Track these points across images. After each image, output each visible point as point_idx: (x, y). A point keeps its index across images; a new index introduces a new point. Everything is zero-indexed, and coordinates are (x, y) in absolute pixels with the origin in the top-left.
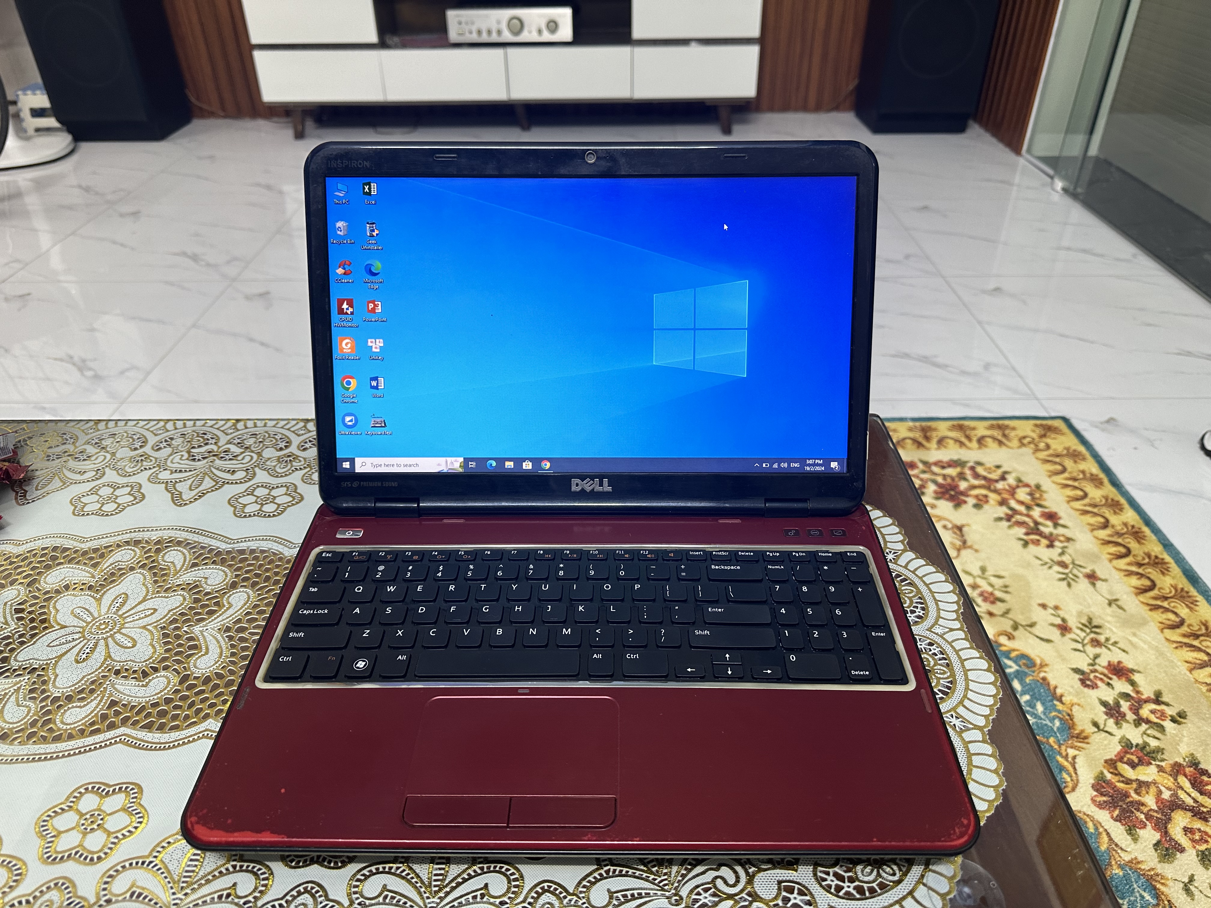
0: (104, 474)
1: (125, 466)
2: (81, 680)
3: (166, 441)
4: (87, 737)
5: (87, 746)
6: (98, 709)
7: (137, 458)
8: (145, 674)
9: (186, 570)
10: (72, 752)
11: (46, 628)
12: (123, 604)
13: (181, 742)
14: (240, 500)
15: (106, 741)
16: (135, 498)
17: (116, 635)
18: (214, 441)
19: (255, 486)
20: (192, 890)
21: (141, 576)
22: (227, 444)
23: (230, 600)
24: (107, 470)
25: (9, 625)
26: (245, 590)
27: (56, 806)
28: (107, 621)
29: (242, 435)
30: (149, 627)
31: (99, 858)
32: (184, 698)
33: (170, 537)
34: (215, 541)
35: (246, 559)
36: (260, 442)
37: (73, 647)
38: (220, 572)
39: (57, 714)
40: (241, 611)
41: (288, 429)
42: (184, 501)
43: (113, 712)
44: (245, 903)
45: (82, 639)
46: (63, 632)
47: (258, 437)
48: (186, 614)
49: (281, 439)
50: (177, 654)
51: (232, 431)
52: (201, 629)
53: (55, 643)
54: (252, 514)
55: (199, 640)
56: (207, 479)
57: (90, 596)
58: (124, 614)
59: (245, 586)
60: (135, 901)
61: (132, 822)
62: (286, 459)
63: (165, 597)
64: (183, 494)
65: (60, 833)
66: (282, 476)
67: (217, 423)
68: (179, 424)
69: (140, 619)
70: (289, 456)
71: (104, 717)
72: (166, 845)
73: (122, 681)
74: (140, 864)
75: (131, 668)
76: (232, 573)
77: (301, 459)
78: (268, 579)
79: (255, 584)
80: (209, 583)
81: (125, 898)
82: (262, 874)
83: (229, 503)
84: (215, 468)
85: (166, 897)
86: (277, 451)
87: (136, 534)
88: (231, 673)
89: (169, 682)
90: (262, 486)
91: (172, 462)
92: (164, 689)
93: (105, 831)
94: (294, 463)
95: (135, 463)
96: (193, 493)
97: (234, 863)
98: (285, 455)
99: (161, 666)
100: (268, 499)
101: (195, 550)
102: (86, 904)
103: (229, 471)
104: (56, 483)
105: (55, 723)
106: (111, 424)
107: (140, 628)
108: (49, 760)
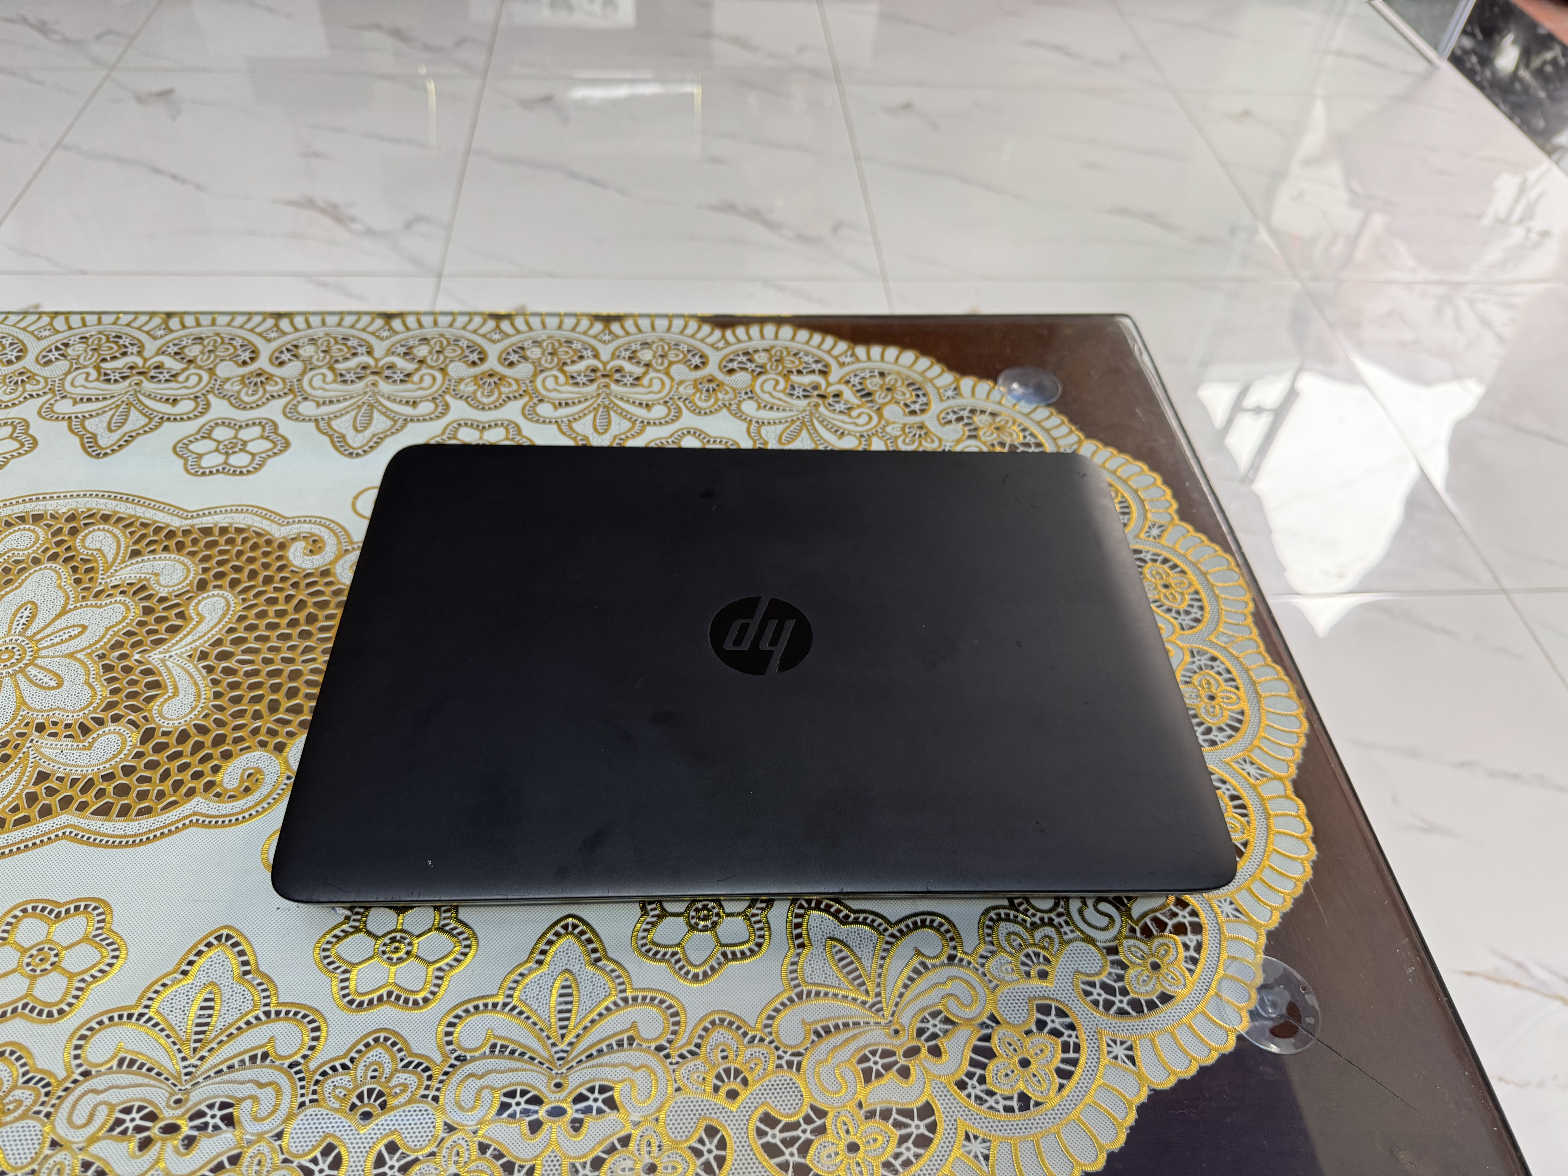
3: (57, 349)
4: (10, 831)
5: (13, 844)
6: (20, 787)
7: (15, 379)
8: (85, 730)
9: (123, 561)
12: (32, 618)
13: (158, 833)
14: (191, 447)
15: (42, 835)
16: (22, 445)
17: (28, 669)
18: (135, 349)
19: (212, 424)
20: (209, 1051)
21: (52, 573)
22: (157, 354)
23: (200, 608)
26: (221, 592)
28: (10, 647)
29: (180, 339)
30: (79, 656)
31: (61, 1012)
32: (152, 765)
33: (89, 510)
34: (161, 514)
35: (214, 543)
36: (210, 351)
38: (177, 565)
40: (220, 626)
41: (252, 330)
42: (102, 448)
43: (44, 791)
44: (291, 1066)
47: (206, 342)
48: (134, 634)
49: (242, 346)
50: (131, 696)
51: (162, 332)
52: (162, 656)
54: (214, 470)
55: (161, 675)
56: (134, 414)
58: (35, 634)
59: (219, 587)
60: (125, 1072)
61: (102, 957)
62: (255, 380)
63: (96, 606)
64: (99, 437)
66: (251, 408)
67: (135, 319)
68: (75, 321)
69: (62, 641)
70: (259, 375)
71: (32, 798)
72: (160, 989)
73: (51, 740)
74: (125, 1019)
75: (62, 721)
76: (197, 566)
77: (278, 380)
78: (253, 575)
79: (234, 583)
80: (163, 582)
81: (111, 1068)
82: (310, 1022)
83: (175, 452)
84: (144, 394)
85: (172, 1064)
86: (239, 366)
87: (34, 504)
88: (220, 723)
89: (124, 742)
90: (223, 423)
91: (72, 384)
92: (120, 753)
93: (65, 972)
94: (268, 387)
95: (12, 386)
96: (116, 436)
97: (267, 1008)
98: (251, 373)
99: (107, 716)
100: (235, 445)
101: (133, 529)
102: (52, 1080)
103: (167, 400)
107: (65, 656)
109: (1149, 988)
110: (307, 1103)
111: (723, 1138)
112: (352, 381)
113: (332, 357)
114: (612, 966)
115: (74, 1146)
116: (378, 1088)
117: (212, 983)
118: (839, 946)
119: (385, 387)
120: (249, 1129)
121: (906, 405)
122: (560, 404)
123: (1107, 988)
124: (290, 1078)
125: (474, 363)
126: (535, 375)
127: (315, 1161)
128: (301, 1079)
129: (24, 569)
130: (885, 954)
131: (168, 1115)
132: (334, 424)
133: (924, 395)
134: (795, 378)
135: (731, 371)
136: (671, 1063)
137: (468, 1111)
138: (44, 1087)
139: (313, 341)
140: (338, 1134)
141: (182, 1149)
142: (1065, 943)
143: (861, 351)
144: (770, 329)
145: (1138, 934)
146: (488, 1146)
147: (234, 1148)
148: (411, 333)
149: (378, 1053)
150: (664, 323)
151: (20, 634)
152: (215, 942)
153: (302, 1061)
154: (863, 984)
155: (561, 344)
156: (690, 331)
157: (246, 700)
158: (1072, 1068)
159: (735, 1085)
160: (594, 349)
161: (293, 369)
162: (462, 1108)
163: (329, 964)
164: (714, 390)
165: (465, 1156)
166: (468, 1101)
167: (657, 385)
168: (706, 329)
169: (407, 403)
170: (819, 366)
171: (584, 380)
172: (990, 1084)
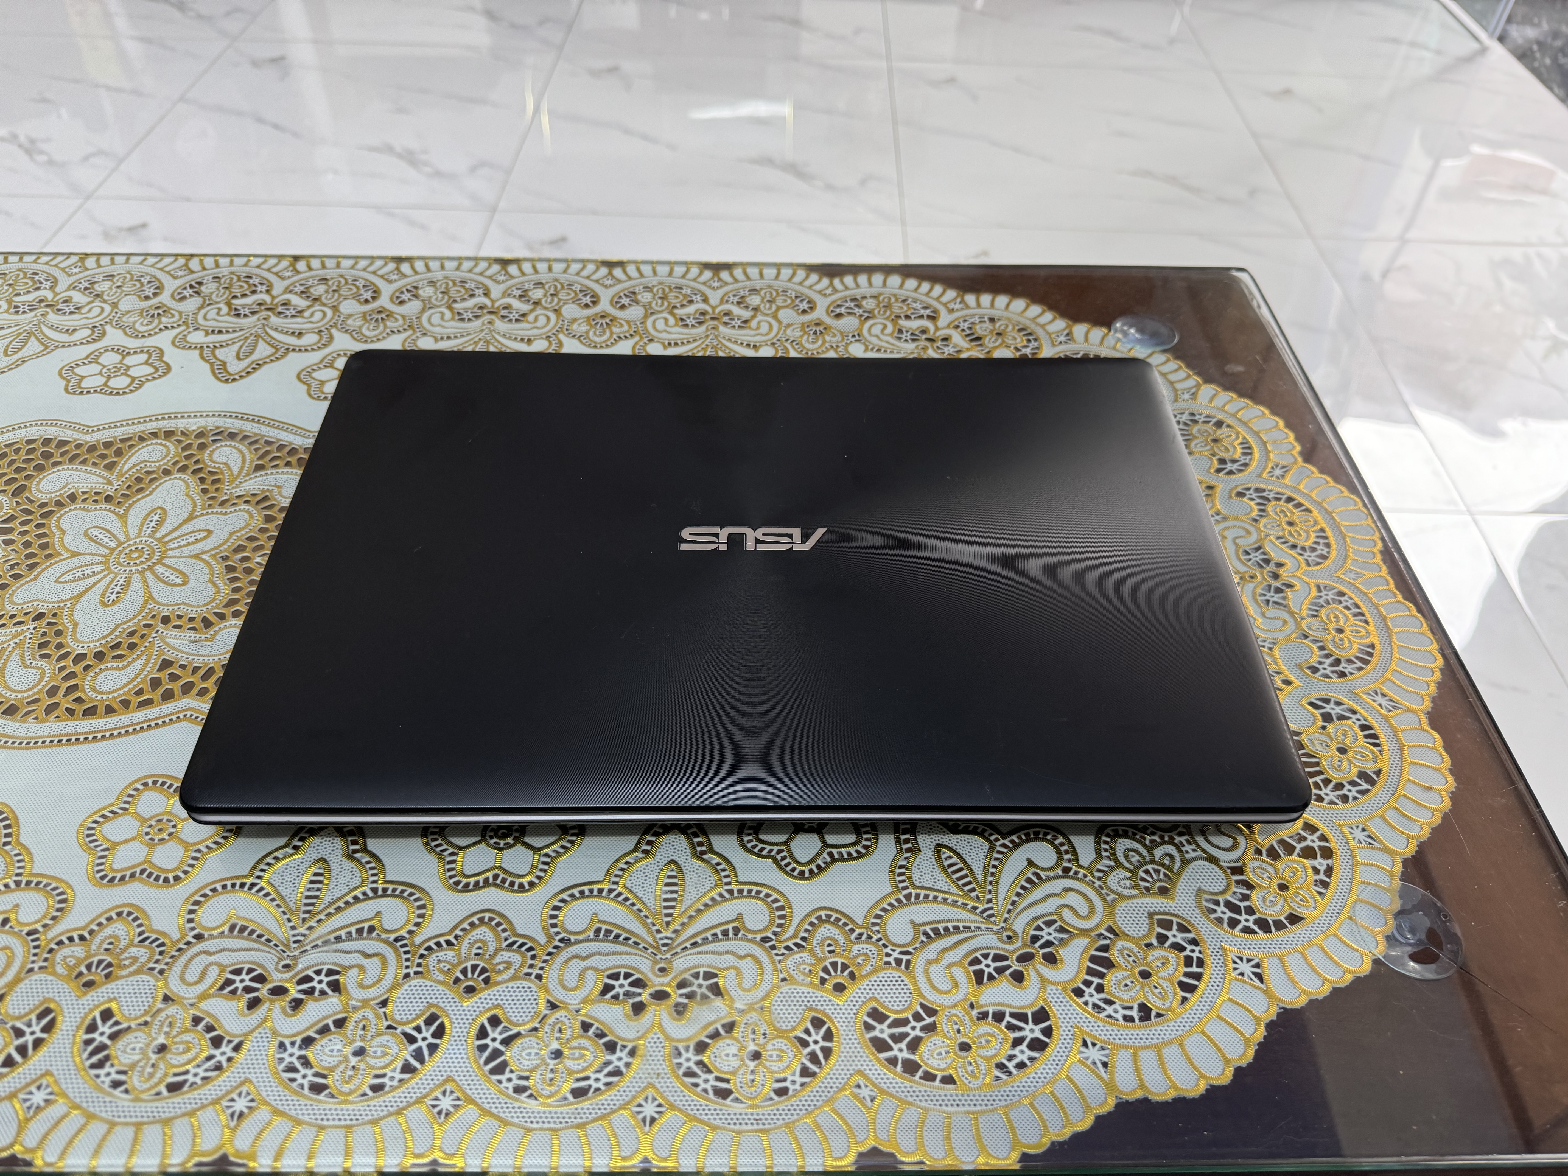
0: (104, 334)
1: (134, 323)
2: (114, 630)
3: (191, 287)
4: (134, 711)
5: (136, 724)
6: (145, 673)
7: (152, 312)
8: (207, 623)
9: (248, 475)
10: (115, 733)
11: (49, 556)
12: (160, 523)
14: (315, 375)
15: (164, 716)
16: (157, 370)
17: (156, 567)
18: (264, 288)
19: (335, 355)
20: (318, 922)
21: (181, 483)
22: (285, 292)
24: (108, 328)
27: (103, 808)
28: (140, 547)
29: (307, 279)
30: (204, 556)
31: (177, 878)
33: (217, 428)
34: (286, 433)
36: (334, 291)
37: (95, 584)
39: (85, 679)
41: (374, 273)
42: (231, 374)
43: (167, 677)
44: (397, 940)
45: (106, 573)
46: (75, 561)
47: (330, 283)
48: (256, 539)
49: (364, 286)
51: (290, 274)
53: (66, 578)
56: (261, 345)
57: (109, 510)
58: (164, 537)
60: (237, 937)
62: (376, 316)
63: (221, 513)
64: (228, 365)
65: (115, 844)
66: (373, 341)
67: (265, 261)
68: (209, 262)
69: (189, 544)
70: (379, 312)
71: (155, 683)
72: (273, 861)
73: (175, 632)
74: (237, 887)
75: (186, 614)
77: (399, 317)
80: (285, 493)
81: (223, 932)
82: (416, 900)
83: (299, 379)
84: (271, 328)
85: (282, 932)
86: (361, 304)
87: (166, 422)
90: (346, 355)
91: (205, 317)
93: (182, 841)
94: (388, 323)
95: (149, 319)
96: (244, 364)
97: (374, 885)
98: (373, 310)
99: (227, 611)
101: (257, 446)
102: (166, 941)
103: (293, 333)
104: (34, 346)
105: (83, 691)
106: (105, 260)
107: (191, 557)
108: (82, 743)
109: (1277, 908)
110: (412, 975)
111: (829, 1029)
112: (469, 320)
113: (450, 297)
114: (718, 860)
115: (185, 1002)
116: (482, 964)
117: (323, 860)
118: (949, 853)
119: (500, 325)
120: (355, 996)
121: (1017, 349)
122: (669, 344)
123: (1233, 907)
124: (396, 950)
125: (587, 306)
126: (646, 317)
127: (418, 1029)
128: (406, 953)
130: (996, 863)
131: (277, 978)
133: (1036, 340)
134: (903, 323)
135: (839, 316)
136: (777, 955)
137: (571, 990)
138: (158, 946)
139: (432, 283)
140: (441, 1004)
141: (289, 1011)
142: (1185, 862)
143: (970, 298)
144: (878, 278)
145: (1264, 856)
146: (591, 1025)
147: (340, 1012)
148: (526, 278)
149: (482, 932)
150: (773, 271)
151: (150, 536)
153: (407, 936)
154: (973, 890)
155: (671, 290)
156: (797, 279)
158: (1196, 983)
159: (842, 978)
160: (703, 294)
161: (412, 307)
162: (565, 988)
163: (437, 846)
164: (821, 333)
165: (568, 1033)
166: (571, 981)
167: (764, 328)
168: (814, 277)
169: (522, 340)
170: (928, 312)
171: (694, 322)
172: (1108, 993)
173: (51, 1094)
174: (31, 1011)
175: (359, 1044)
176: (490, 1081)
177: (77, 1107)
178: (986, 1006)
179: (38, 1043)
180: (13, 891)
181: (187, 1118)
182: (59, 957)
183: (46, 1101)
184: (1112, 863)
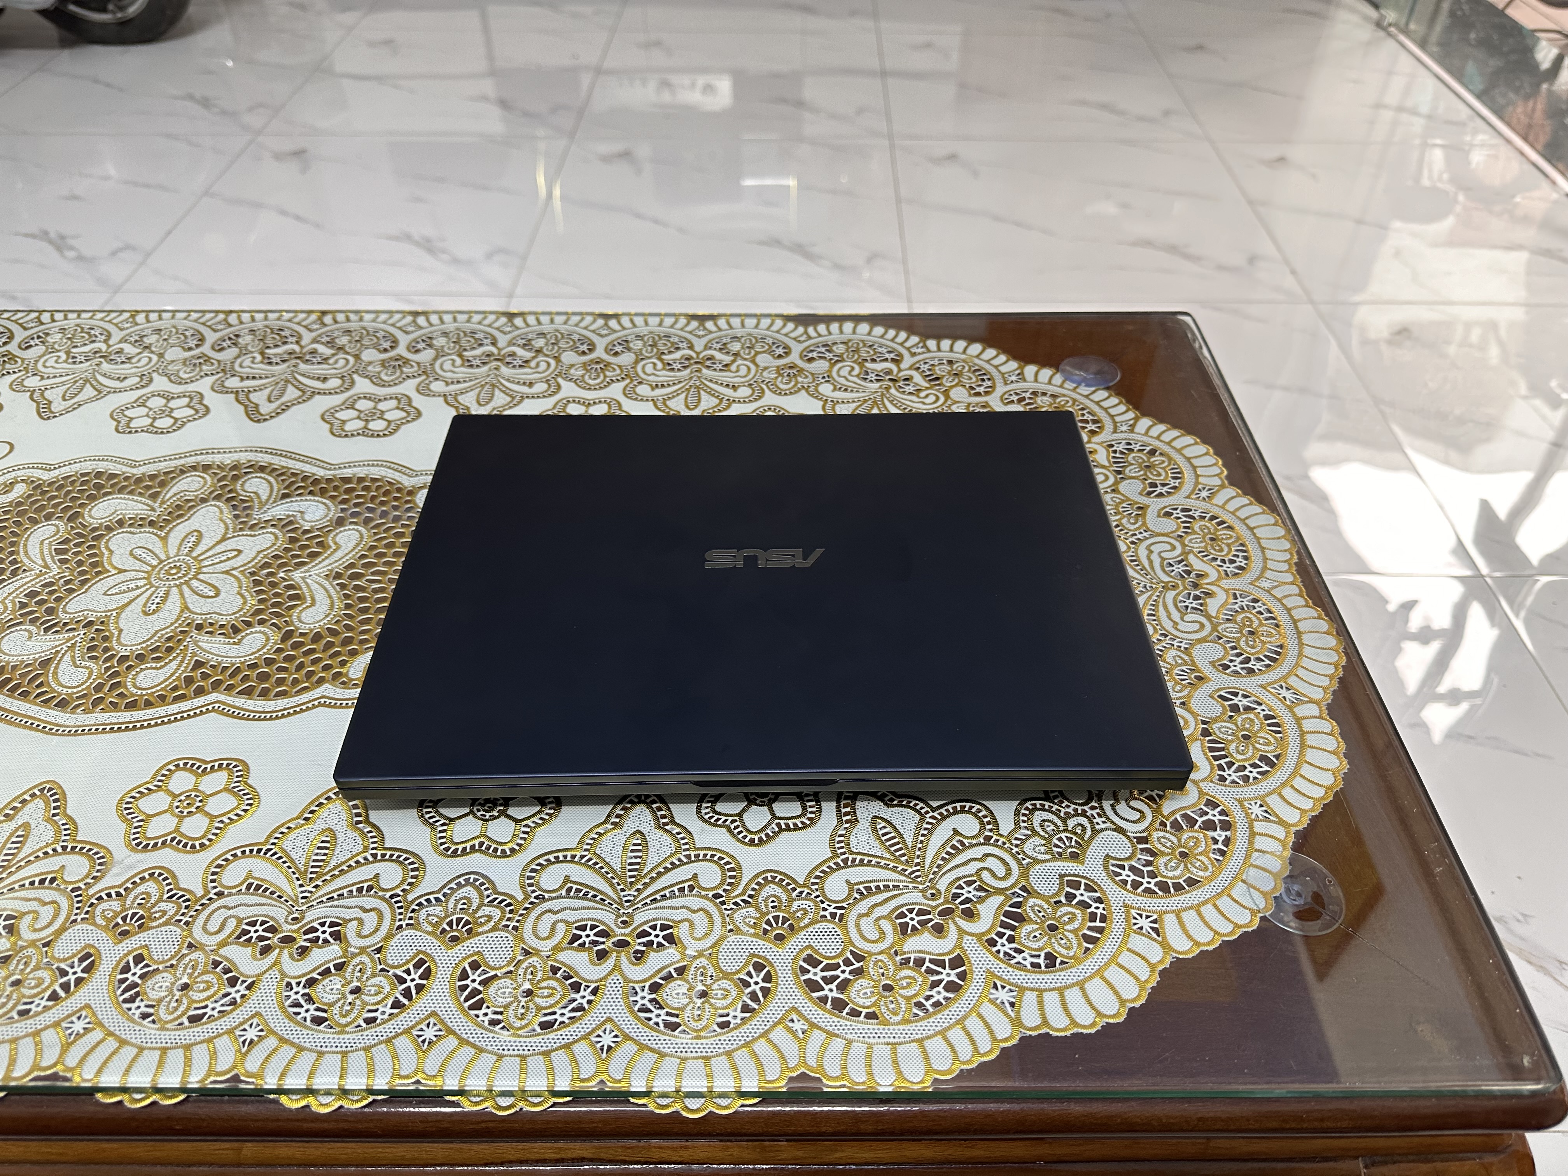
0: (151, 380)
1: (178, 371)
2: (153, 636)
3: (230, 339)
4: (169, 704)
5: (171, 715)
6: (180, 672)
7: (194, 361)
8: (236, 630)
9: (275, 502)
10: (153, 723)
11: (98, 573)
12: (197, 543)
13: (291, 711)
14: (337, 415)
15: (196, 709)
16: (197, 412)
17: (193, 582)
18: (294, 339)
19: (355, 397)
20: (324, 881)
21: (216, 509)
22: (312, 343)
23: (338, 539)
24: (155, 375)
25: (49, 568)
26: (356, 527)
27: (140, 786)
28: (178, 564)
29: (332, 331)
30: (234, 572)
31: (202, 845)
32: (289, 659)
33: (249, 461)
34: (310, 466)
35: (353, 489)
36: (357, 341)
37: (138, 596)
38: (320, 505)
39: (127, 677)
40: (354, 553)
41: (393, 325)
42: (262, 415)
43: (199, 675)
44: (392, 897)
45: (148, 586)
46: (121, 577)
47: (353, 334)
48: (281, 557)
49: (384, 337)
50: (275, 605)
51: (317, 326)
52: (303, 575)
53: (113, 591)
54: (355, 433)
55: (301, 589)
56: (290, 388)
57: (152, 533)
58: (199, 555)
59: (355, 523)
60: (252, 894)
61: (239, 804)
62: (393, 363)
63: (250, 535)
64: (260, 407)
65: (150, 816)
66: (390, 385)
67: (296, 316)
68: (246, 317)
69: (221, 562)
70: (397, 360)
71: (189, 681)
72: (286, 830)
73: (207, 637)
74: (255, 852)
75: (217, 622)
76: (336, 506)
77: (414, 364)
78: (384, 514)
79: (368, 520)
80: (307, 517)
81: (241, 890)
82: (410, 864)
83: (323, 419)
84: (300, 374)
85: (292, 890)
86: (380, 352)
87: (204, 457)
88: (348, 628)
89: (268, 640)
90: (365, 398)
91: (241, 366)
92: (263, 648)
93: (207, 814)
94: (404, 369)
95: (192, 367)
96: (274, 406)
97: (374, 851)
98: (391, 358)
99: (255, 620)
100: (375, 414)
101: (284, 477)
102: (191, 897)
103: (318, 379)
104: (89, 392)
105: (126, 687)
106: (153, 316)
107: (223, 573)
108: (124, 731)
109: (1177, 873)
110: (404, 926)
111: (769, 972)
112: (478, 366)
113: (461, 346)
114: (678, 830)
115: (207, 948)
116: (466, 918)
117: (329, 829)
118: (883, 824)
119: (504, 370)
120: (353, 943)
121: (972, 388)
122: (657, 385)
123: (1137, 872)
124: (391, 906)
125: (584, 353)
126: (637, 362)
127: (408, 972)
128: (399, 908)
129: (193, 506)
130: (925, 832)
131: (287, 929)
132: (460, 398)
133: (989, 379)
134: (869, 365)
135: (811, 360)
136: (726, 909)
137: (543, 939)
138: (184, 901)
139: (445, 334)
140: (428, 951)
141: (296, 956)
142: (1096, 832)
143: (932, 344)
144: (848, 326)
145: (1168, 828)
146: (559, 969)
147: (340, 957)
148: (530, 329)
149: (468, 891)
150: (754, 321)
152: (334, 797)
153: (402, 894)
154: (903, 855)
155: (660, 339)
156: (775, 328)
157: (372, 611)
158: (1099, 936)
159: (783, 930)
160: (689, 342)
161: (426, 356)
162: (537, 937)
163: (430, 818)
164: (795, 375)
165: (539, 976)
166: (543, 930)
167: (743, 371)
168: (791, 326)
169: (524, 383)
170: (892, 356)
171: (679, 366)
172: (1020, 943)
173: (89, 1023)
174: (74, 955)
175: (356, 984)
176: (467, 1015)
177: (111, 1034)
178: (908, 953)
179: (79, 981)
180: (60, 854)
181: (205, 1045)
182: (98, 911)
183: (84, 1029)
184: (1029, 833)
